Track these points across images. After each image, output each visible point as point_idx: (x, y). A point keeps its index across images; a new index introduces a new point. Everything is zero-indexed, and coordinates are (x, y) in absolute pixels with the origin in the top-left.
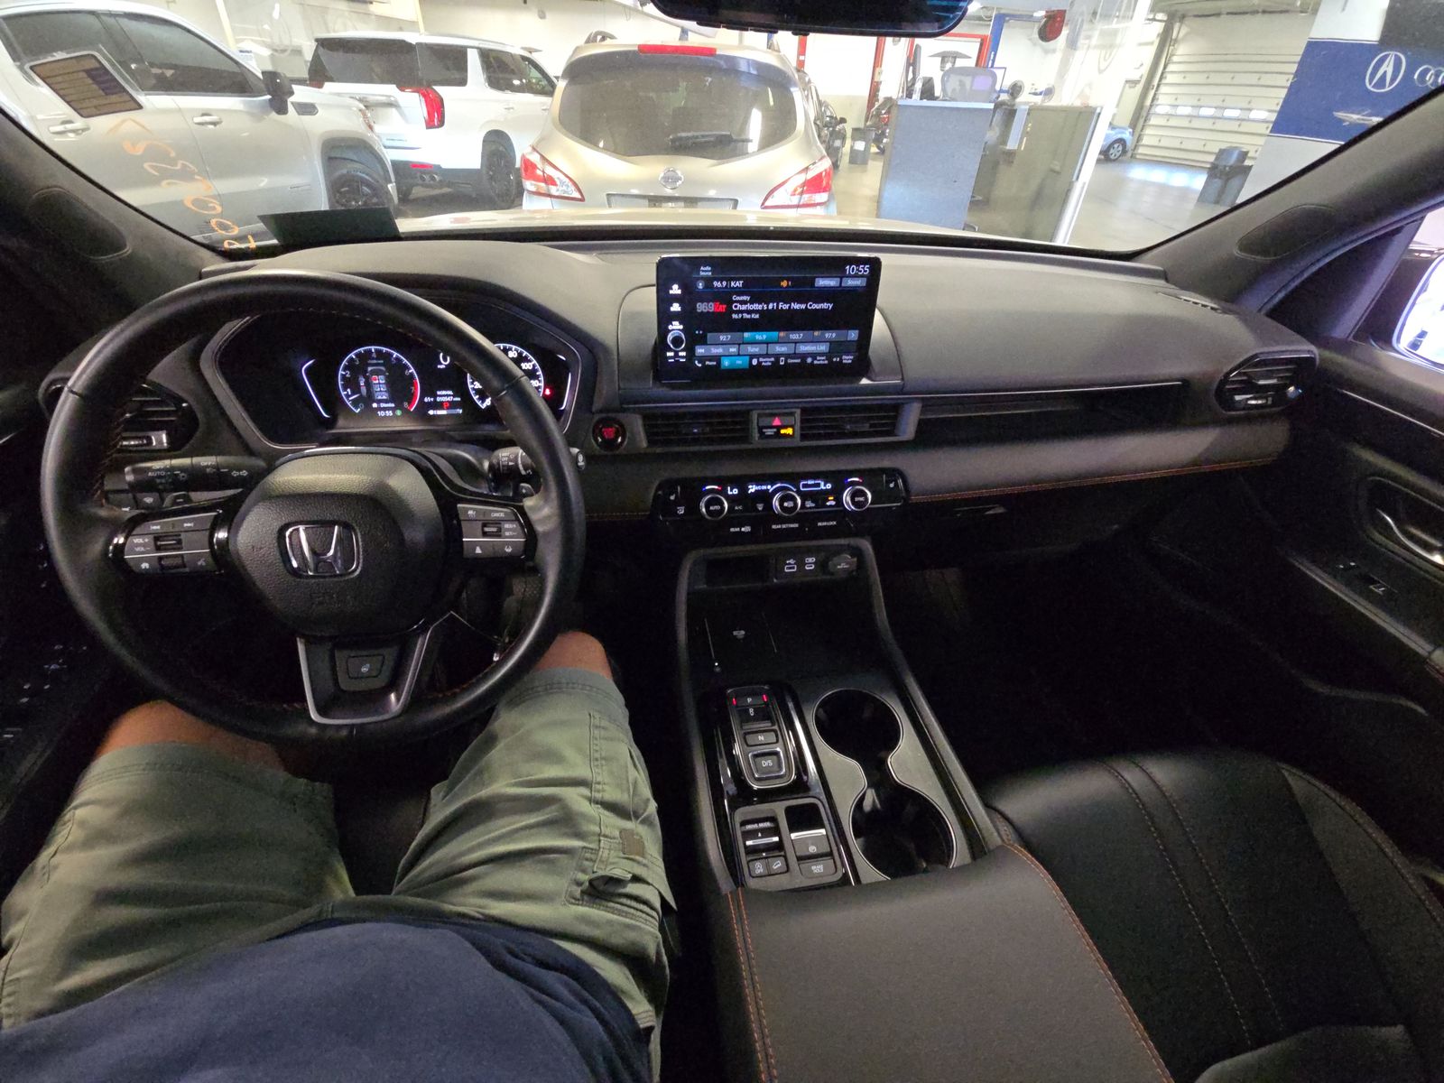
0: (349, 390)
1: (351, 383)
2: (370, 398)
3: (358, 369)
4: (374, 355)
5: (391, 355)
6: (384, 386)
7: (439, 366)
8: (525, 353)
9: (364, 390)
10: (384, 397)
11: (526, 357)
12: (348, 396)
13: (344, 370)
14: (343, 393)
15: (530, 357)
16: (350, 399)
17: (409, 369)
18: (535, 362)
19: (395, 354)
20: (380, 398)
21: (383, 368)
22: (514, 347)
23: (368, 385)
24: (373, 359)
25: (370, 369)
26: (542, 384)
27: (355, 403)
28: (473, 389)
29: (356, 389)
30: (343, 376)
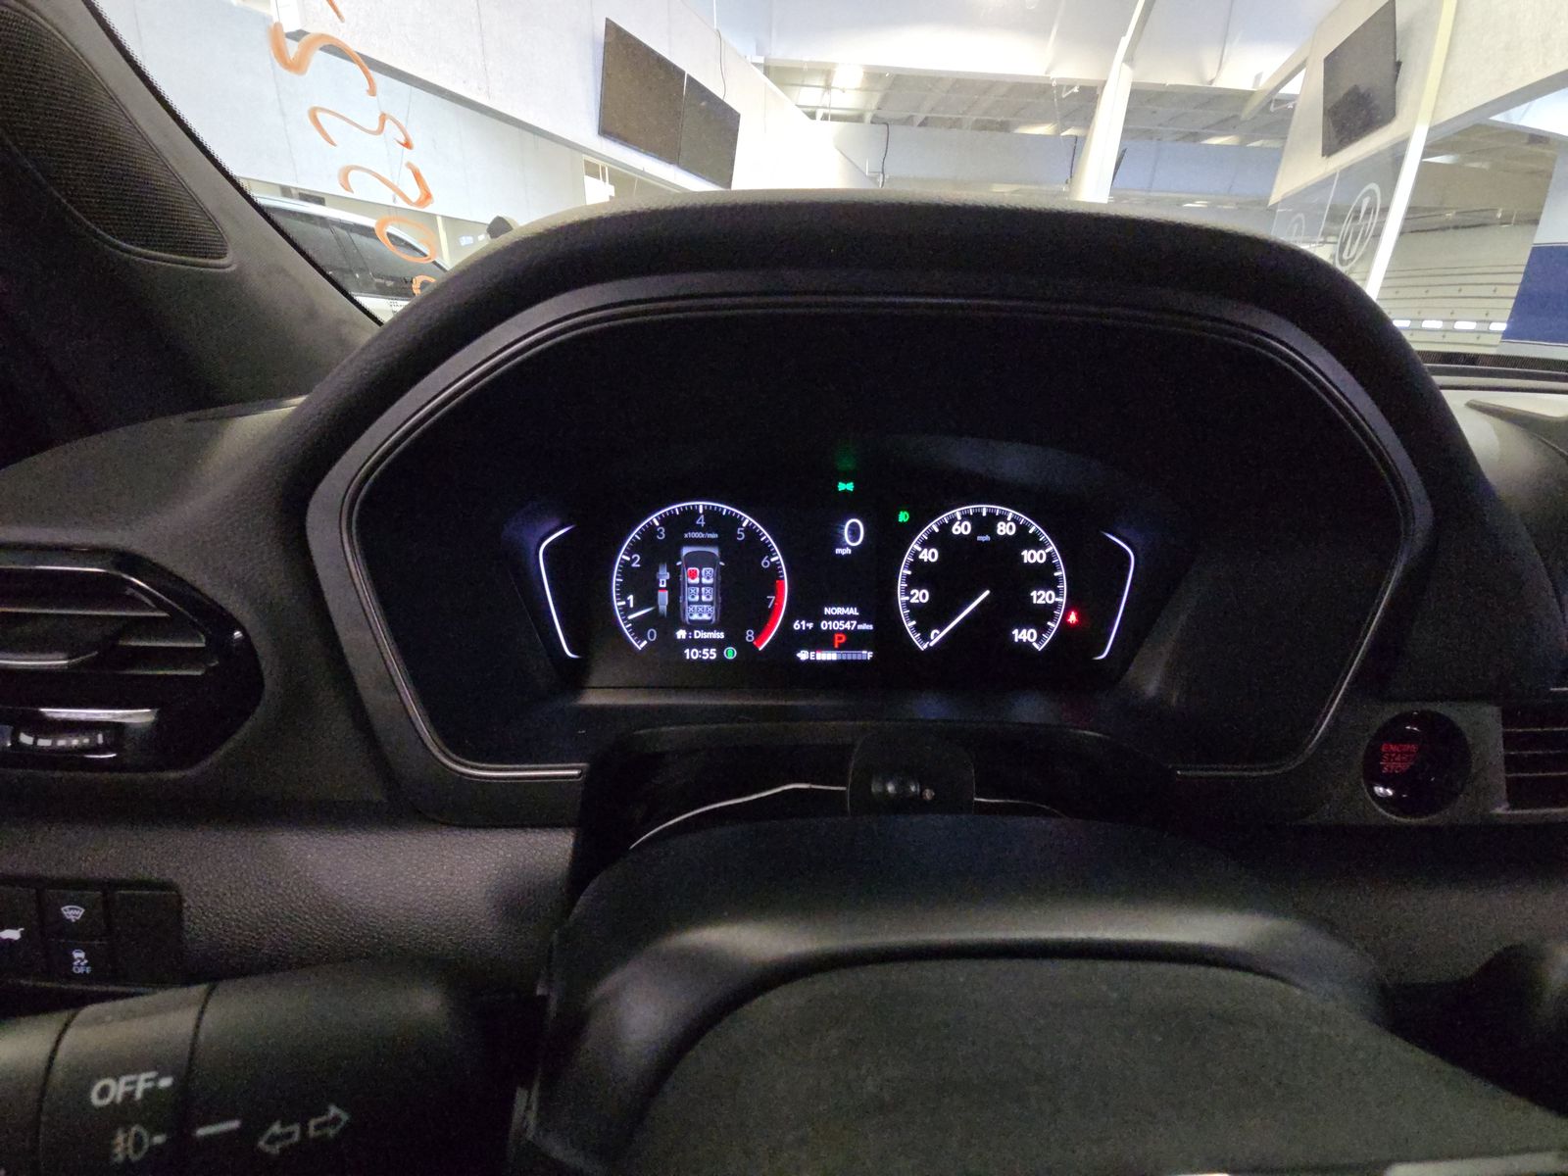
0: (631, 598)
1: (641, 584)
2: (675, 616)
3: (659, 551)
4: (701, 521)
5: (738, 521)
6: (709, 590)
7: (838, 551)
8: (1034, 527)
9: (663, 597)
10: (705, 617)
11: (1035, 535)
12: (626, 610)
13: (629, 553)
14: (618, 604)
15: (1044, 536)
16: (630, 617)
17: (771, 554)
18: (1052, 548)
19: (748, 520)
20: (695, 617)
21: (715, 551)
22: (1011, 513)
23: (675, 587)
24: (699, 529)
25: (686, 551)
26: (1063, 600)
27: (639, 628)
28: (908, 605)
29: (647, 597)
30: (625, 565)
